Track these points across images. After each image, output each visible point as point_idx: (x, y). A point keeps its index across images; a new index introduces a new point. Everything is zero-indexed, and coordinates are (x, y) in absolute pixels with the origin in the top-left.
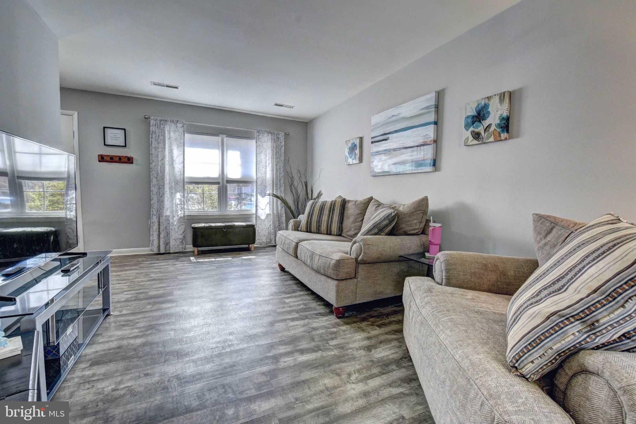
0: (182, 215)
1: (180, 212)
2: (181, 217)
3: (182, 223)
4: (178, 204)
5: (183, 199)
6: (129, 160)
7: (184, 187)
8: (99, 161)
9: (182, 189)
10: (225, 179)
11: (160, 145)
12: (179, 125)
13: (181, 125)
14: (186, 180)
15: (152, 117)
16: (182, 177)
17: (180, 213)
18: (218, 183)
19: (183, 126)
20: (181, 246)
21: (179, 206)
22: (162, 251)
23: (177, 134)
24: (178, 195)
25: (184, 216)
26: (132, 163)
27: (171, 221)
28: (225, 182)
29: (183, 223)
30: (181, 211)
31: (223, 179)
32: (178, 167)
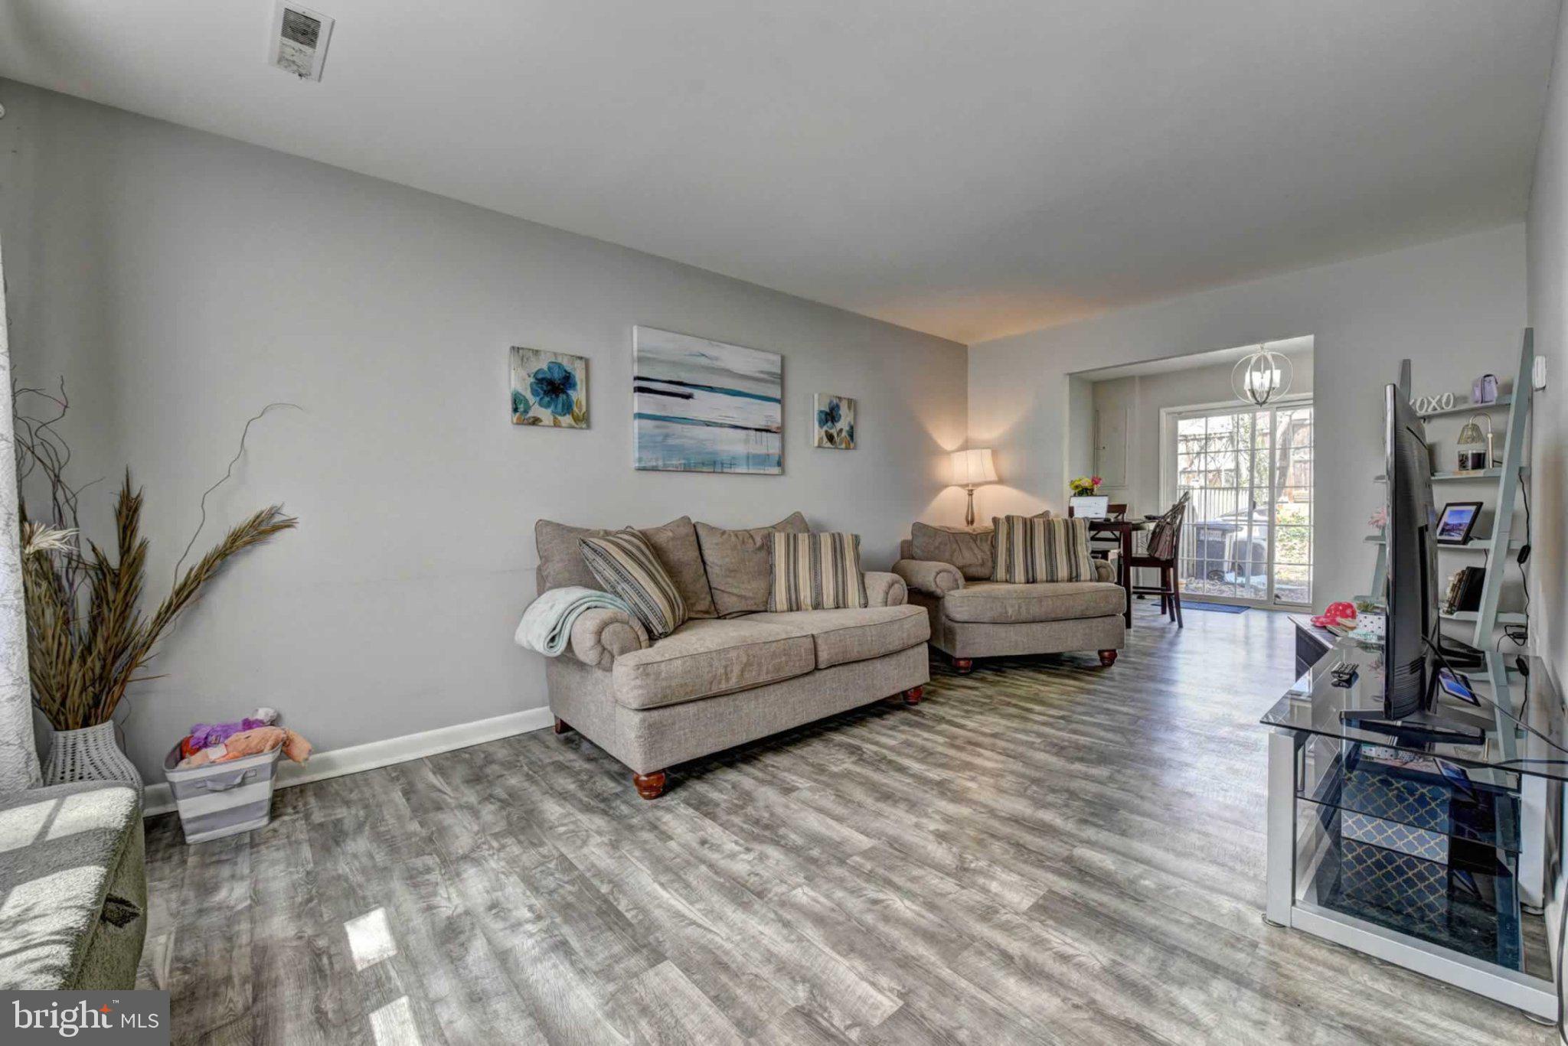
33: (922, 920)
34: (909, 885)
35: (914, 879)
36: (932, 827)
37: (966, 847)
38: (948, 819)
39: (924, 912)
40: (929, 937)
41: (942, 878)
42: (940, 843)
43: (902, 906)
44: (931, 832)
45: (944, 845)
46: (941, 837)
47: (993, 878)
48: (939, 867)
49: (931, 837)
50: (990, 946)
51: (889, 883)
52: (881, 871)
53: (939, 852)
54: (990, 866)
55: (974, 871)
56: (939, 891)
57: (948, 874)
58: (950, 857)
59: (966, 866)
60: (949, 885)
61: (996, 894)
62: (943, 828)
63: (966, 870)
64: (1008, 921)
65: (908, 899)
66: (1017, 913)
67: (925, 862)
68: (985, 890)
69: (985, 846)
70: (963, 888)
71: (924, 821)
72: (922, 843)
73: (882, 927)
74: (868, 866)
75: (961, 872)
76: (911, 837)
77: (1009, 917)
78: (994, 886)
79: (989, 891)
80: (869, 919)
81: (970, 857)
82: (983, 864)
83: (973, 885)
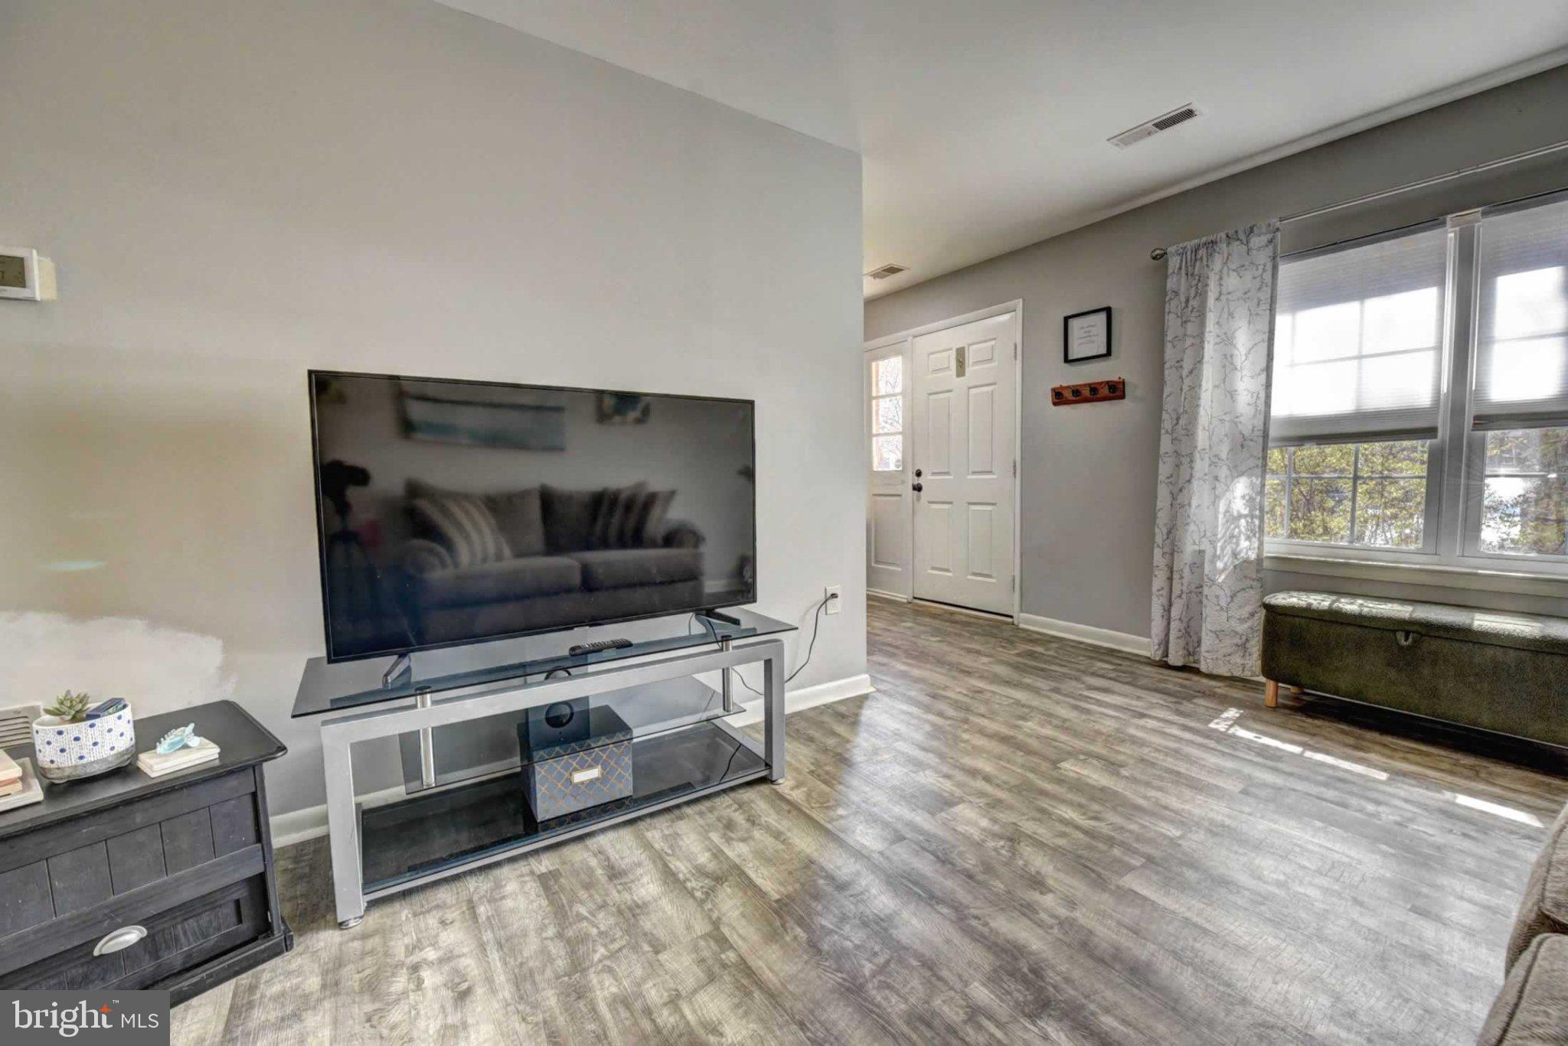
0: (1253, 556)
1: (1244, 544)
2: (1246, 561)
3: (1249, 583)
4: (1240, 516)
5: (1258, 499)
6: (1115, 391)
7: (1264, 458)
8: (1055, 404)
9: (1260, 463)
10: (1470, 413)
11: (1191, 328)
12: (1257, 241)
13: (1264, 239)
14: (1273, 433)
15: (1171, 249)
16: (1259, 422)
17: (1247, 548)
18: (1430, 432)
19: (1271, 241)
20: (1239, 661)
21: (1243, 522)
22: (1175, 659)
23: (1248, 275)
24: (1241, 487)
25: (1259, 560)
26: (1123, 397)
27: (1206, 571)
28: (1468, 421)
29: (1255, 584)
30: (1248, 538)
31: (1457, 409)
32: (1246, 386)
33: (1051, 803)
34: (1068, 830)
35: (1063, 835)
36: (1048, 900)
37: (1006, 864)
38: (1028, 910)
39: (1050, 808)
40: (1043, 793)
41: (1035, 833)
42: (1038, 872)
43: (1069, 814)
44: (1051, 891)
45: (1033, 870)
46: (1037, 882)
47: (984, 830)
48: (1040, 845)
49: (1050, 882)
50: (998, 786)
51: (1086, 832)
52: (1101, 846)
53: (1039, 862)
54: (984, 841)
55: (1001, 837)
56: (1038, 823)
57: (1030, 837)
58: (1025, 854)
59: (1010, 843)
60: (1028, 827)
61: (984, 816)
62: (1036, 896)
63: (1011, 840)
64: (980, 798)
65: (1067, 819)
66: (970, 802)
67: (1056, 852)
68: (995, 821)
69: (983, 863)
70: (1014, 824)
71: (1063, 912)
72: (1061, 876)
73: (1083, 801)
74: (1117, 852)
75: (1014, 838)
76: (1078, 887)
77: (978, 800)
78: (984, 823)
79: (990, 819)
80: (1096, 807)
81: (1003, 852)
82: (991, 844)
83: (1004, 825)
